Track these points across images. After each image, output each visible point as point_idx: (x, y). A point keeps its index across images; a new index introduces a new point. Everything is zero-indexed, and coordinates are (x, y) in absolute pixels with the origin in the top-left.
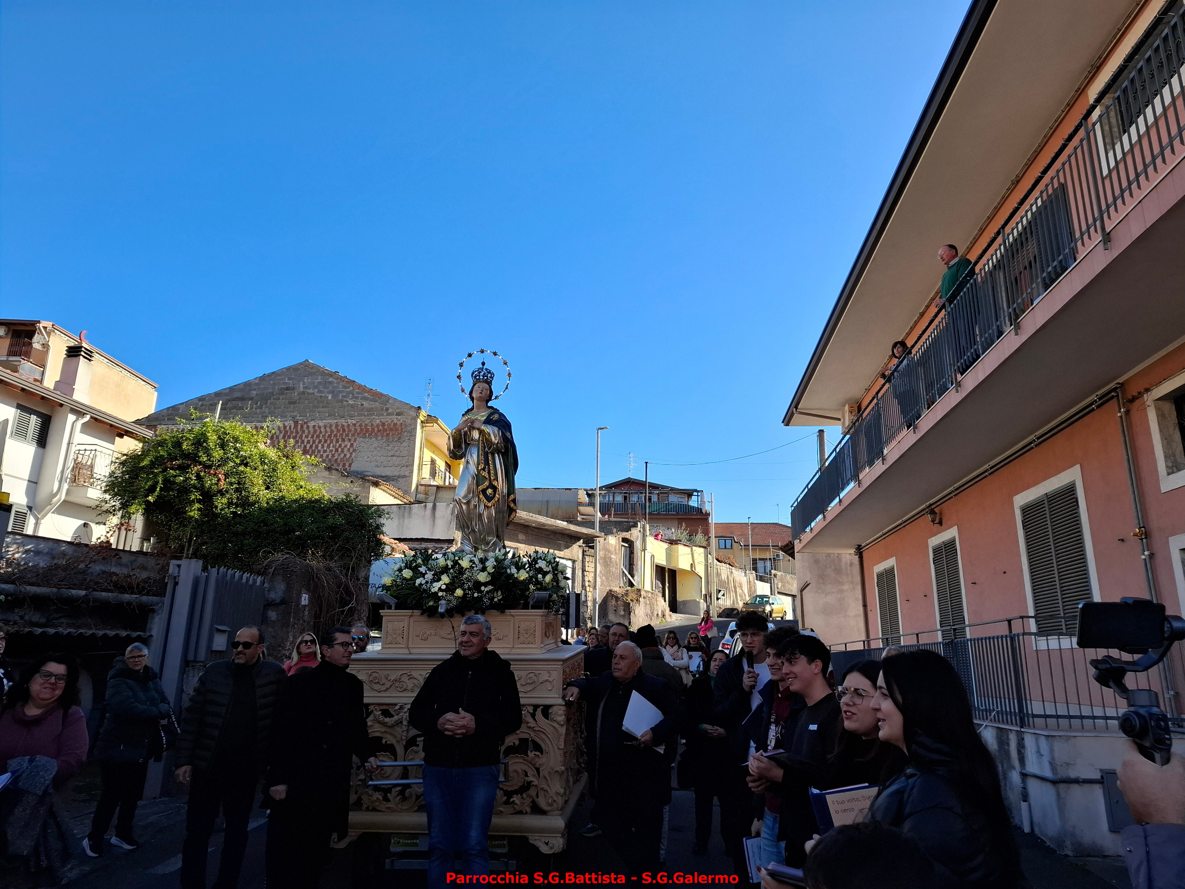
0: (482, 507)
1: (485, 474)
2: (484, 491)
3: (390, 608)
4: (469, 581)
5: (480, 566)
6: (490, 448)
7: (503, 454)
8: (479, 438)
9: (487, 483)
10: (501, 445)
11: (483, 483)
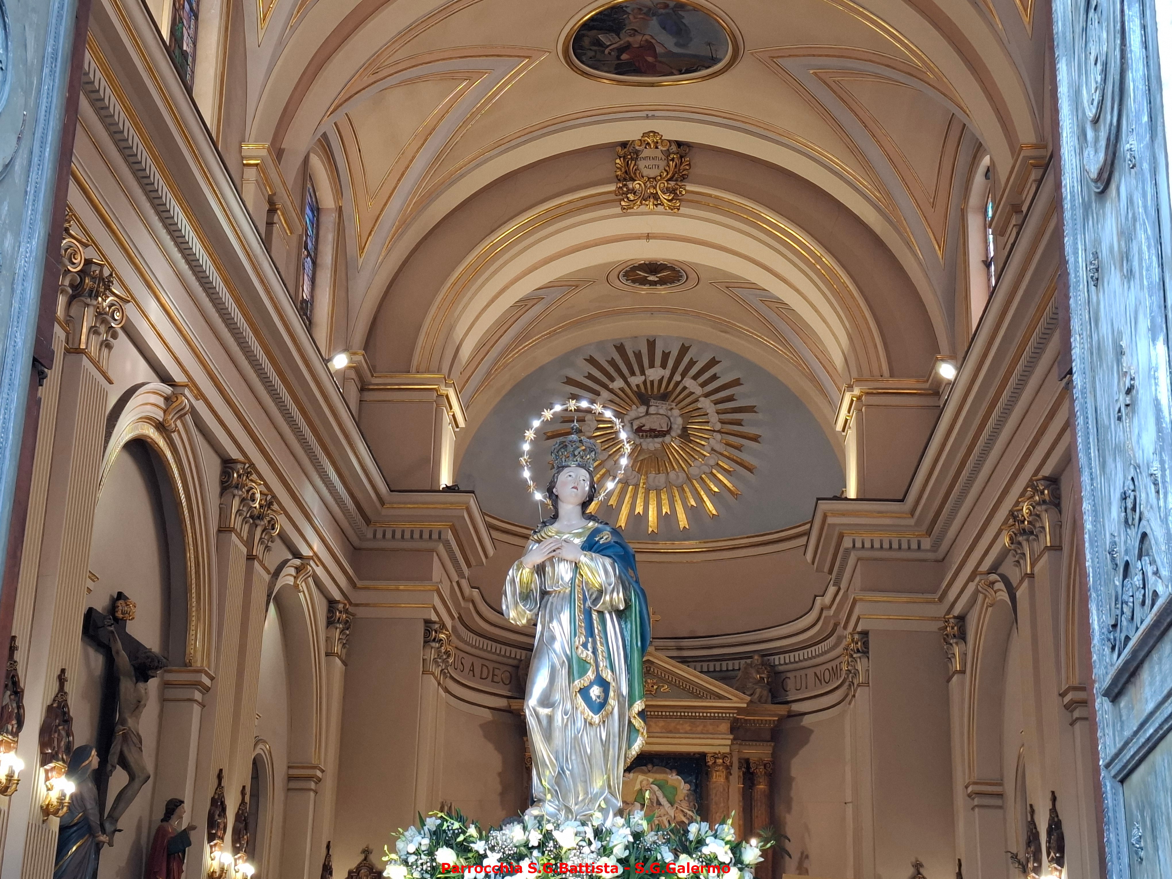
0: (580, 724)
1: (587, 654)
2: (584, 692)
5: (596, 845)
6: (596, 601)
7: (621, 614)
8: (573, 580)
9: (591, 675)
10: (618, 598)
11: (583, 672)
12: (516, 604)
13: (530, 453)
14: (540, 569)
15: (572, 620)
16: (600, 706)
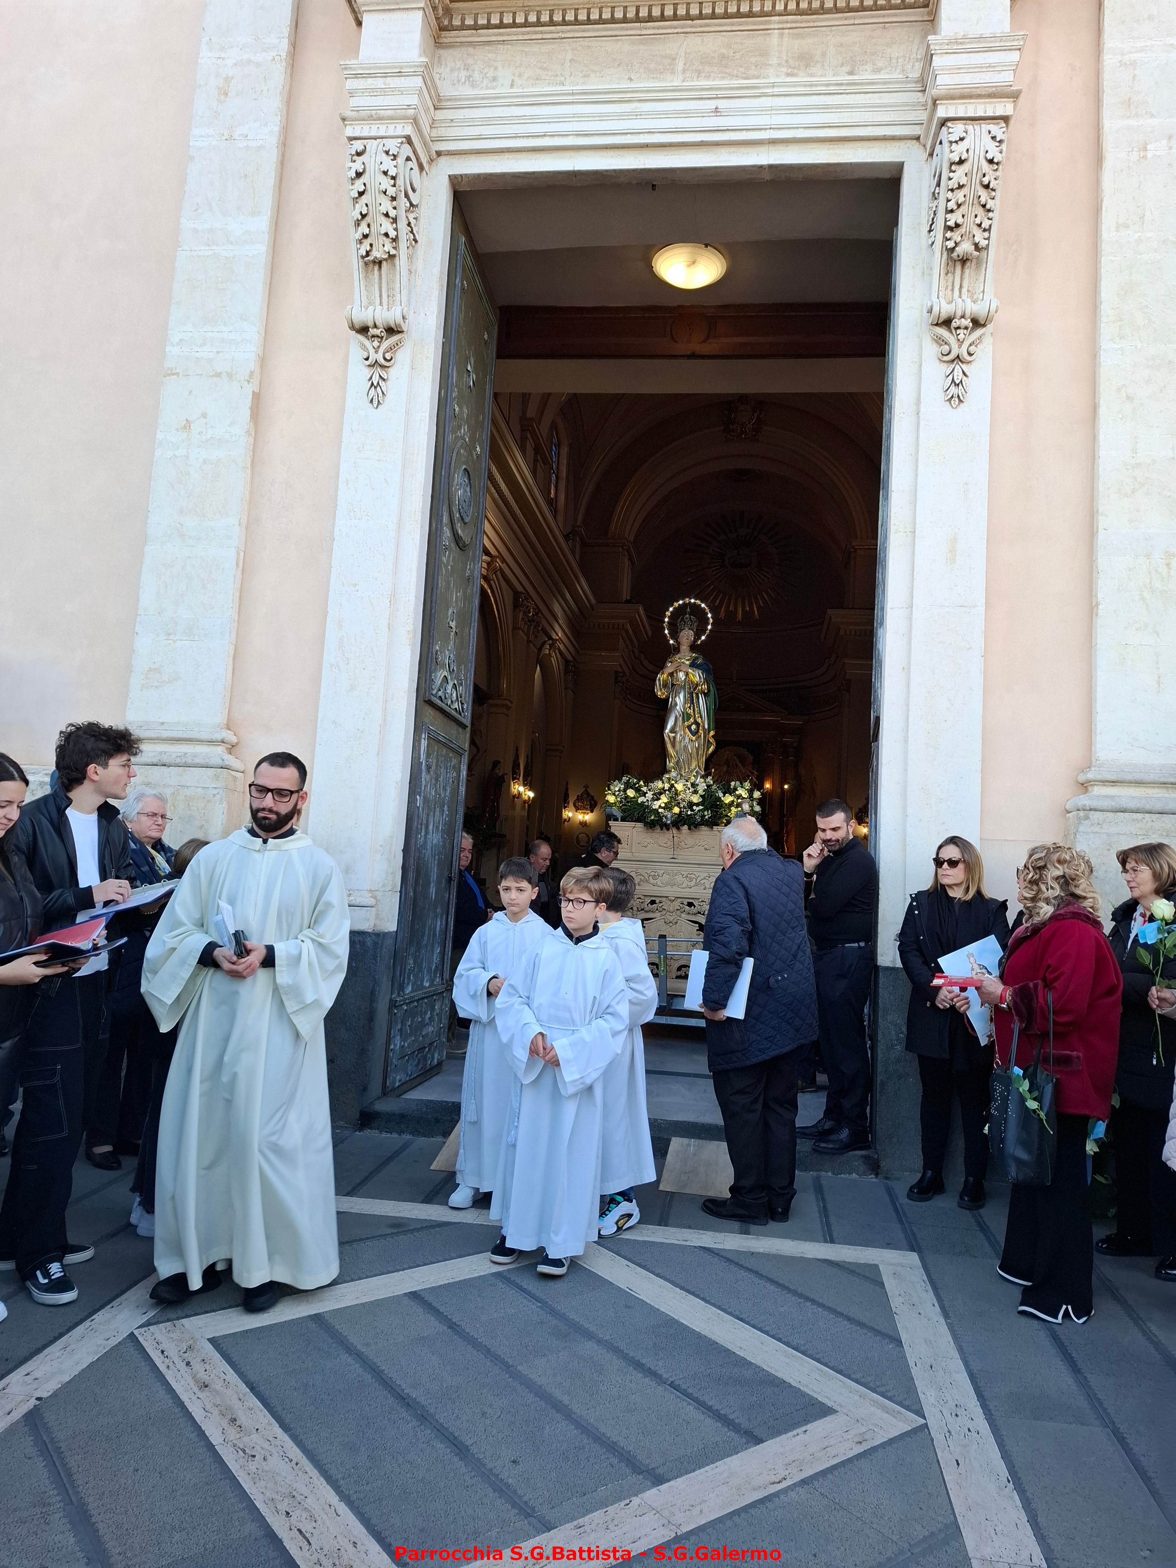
0: (687, 740)
1: (691, 711)
2: (689, 727)
3: (616, 820)
4: (684, 801)
5: (692, 790)
6: (695, 689)
7: (706, 695)
8: (685, 679)
9: (692, 720)
10: (705, 687)
11: (688, 719)
12: (661, 690)
13: (668, 622)
14: (671, 674)
15: (685, 697)
16: (695, 733)
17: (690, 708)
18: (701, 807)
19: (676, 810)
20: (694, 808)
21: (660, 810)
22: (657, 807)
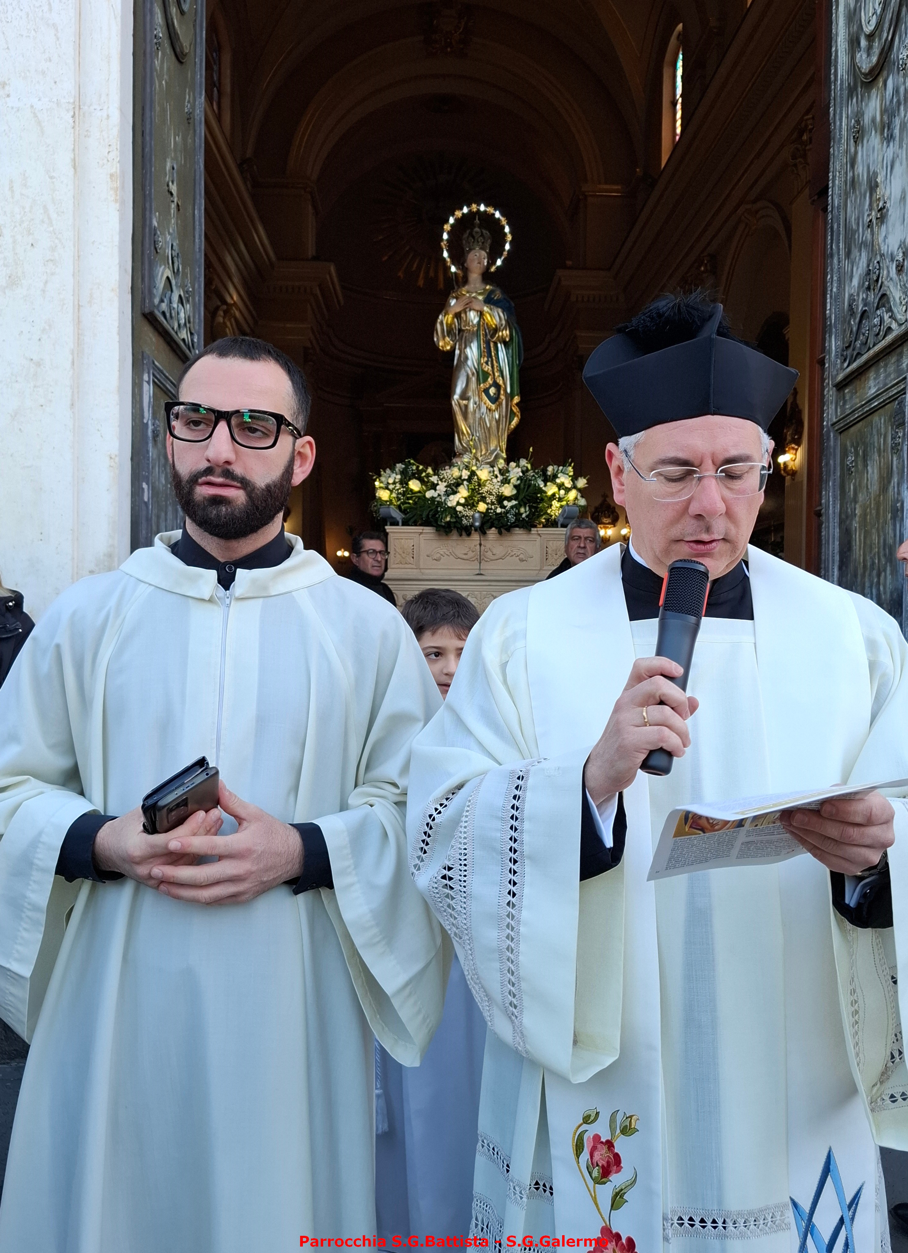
0: (484, 409)
1: (488, 368)
2: (486, 391)
3: (395, 523)
4: (491, 494)
5: (500, 478)
6: (492, 336)
7: (506, 344)
8: (479, 322)
9: (490, 381)
10: (506, 333)
11: (485, 380)
12: (444, 337)
13: (447, 240)
14: (458, 316)
15: (479, 347)
16: (495, 400)
17: (487, 363)
18: (514, 502)
19: (482, 507)
20: (505, 503)
21: (459, 508)
22: (454, 504)
